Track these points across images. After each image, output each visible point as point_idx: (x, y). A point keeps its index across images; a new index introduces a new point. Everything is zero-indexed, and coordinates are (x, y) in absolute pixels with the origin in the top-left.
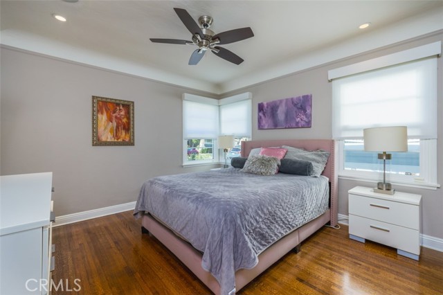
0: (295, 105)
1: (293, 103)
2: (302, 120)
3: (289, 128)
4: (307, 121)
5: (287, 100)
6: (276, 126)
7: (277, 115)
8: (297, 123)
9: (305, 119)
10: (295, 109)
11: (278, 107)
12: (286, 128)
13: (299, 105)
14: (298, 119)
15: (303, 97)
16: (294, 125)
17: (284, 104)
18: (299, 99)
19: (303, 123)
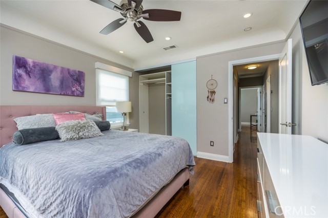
0: (72, 76)
1: (69, 73)
2: (77, 90)
3: (64, 95)
4: (81, 91)
5: (63, 69)
6: (47, 90)
7: (50, 79)
8: (73, 92)
9: (80, 89)
10: (71, 79)
11: (51, 71)
12: (61, 94)
13: (75, 77)
14: (74, 89)
15: (79, 71)
16: (70, 93)
17: (59, 70)
18: (75, 71)
19: (78, 92)
